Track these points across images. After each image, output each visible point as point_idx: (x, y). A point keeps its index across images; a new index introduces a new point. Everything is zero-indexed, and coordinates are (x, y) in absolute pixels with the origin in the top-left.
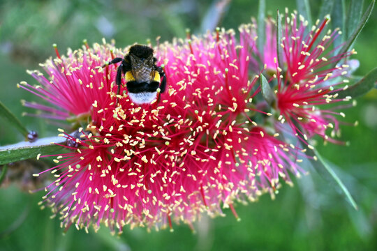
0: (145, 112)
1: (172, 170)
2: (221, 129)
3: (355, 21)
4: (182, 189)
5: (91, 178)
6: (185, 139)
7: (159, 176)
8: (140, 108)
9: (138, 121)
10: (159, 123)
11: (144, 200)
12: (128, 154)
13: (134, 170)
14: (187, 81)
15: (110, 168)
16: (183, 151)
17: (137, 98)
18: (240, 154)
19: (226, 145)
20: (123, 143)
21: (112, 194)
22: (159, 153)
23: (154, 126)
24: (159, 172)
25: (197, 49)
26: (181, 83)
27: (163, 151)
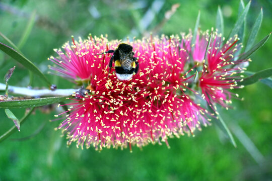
0: (124, 85)
1: (137, 120)
2: (168, 99)
3: (252, 40)
4: (141, 131)
5: (89, 121)
6: (146, 103)
7: (129, 123)
8: (122, 83)
9: (119, 90)
10: (132, 92)
11: (118, 135)
12: (113, 110)
13: (115, 119)
14: (150, 68)
15: (101, 116)
16: (145, 110)
17: (121, 77)
18: (176, 114)
19: (169, 108)
20: (110, 103)
21: (100, 131)
22: (131, 110)
23: (129, 94)
24: (129, 120)
25: (157, 47)
26: (147, 69)
27: (132, 108)
